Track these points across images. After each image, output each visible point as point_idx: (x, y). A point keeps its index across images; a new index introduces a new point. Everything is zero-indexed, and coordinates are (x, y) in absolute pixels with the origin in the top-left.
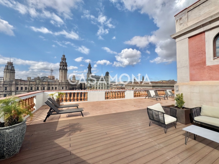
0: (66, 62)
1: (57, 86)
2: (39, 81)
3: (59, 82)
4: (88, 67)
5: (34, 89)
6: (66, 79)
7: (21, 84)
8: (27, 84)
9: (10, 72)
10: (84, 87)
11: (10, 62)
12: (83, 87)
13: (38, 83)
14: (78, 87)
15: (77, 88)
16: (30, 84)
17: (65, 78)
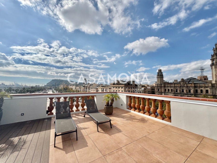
1: (208, 89)
2: (184, 83)
3: (213, 83)
5: (179, 91)
7: (167, 86)
8: (172, 86)
9: (160, 77)
11: (160, 69)
13: (182, 86)
16: (175, 87)
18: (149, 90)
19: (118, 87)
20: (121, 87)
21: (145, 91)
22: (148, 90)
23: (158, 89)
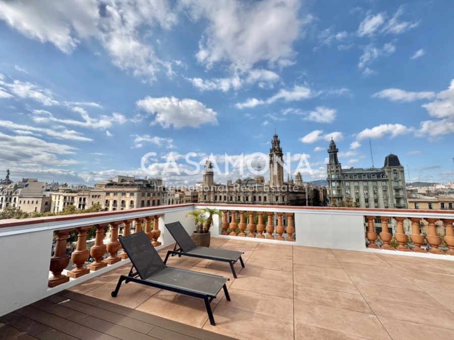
0: (280, 147)
1: (266, 195)
2: (240, 185)
3: (270, 187)
4: (328, 150)
5: (234, 198)
6: (282, 181)
7: (219, 191)
8: (226, 191)
9: (209, 174)
10: (325, 197)
12: (322, 198)
14: (310, 197)
15: (307, 198)
16: (229, 192)
17: (279, 179)
18: (189, 198)
19: (120, 192)
20: (128, 192)
21: (182, 200)
22: (187, 198)
23: (205, 196)
